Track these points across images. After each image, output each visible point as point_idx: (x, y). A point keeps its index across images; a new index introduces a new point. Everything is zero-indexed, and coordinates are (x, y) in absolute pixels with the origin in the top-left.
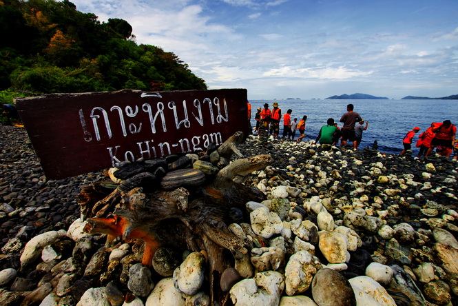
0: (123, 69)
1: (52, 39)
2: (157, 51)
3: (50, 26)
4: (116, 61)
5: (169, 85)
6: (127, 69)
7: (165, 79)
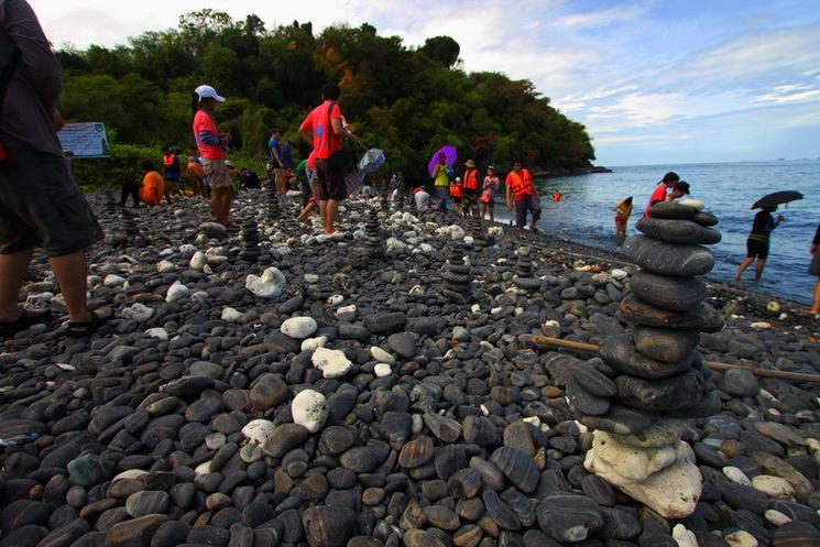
0: (430, 118)
2: (497, 80)
3: (340, 66)
4: (422, 106)
5: (507, 139)
6: (437, 118)
7: (501, 129)
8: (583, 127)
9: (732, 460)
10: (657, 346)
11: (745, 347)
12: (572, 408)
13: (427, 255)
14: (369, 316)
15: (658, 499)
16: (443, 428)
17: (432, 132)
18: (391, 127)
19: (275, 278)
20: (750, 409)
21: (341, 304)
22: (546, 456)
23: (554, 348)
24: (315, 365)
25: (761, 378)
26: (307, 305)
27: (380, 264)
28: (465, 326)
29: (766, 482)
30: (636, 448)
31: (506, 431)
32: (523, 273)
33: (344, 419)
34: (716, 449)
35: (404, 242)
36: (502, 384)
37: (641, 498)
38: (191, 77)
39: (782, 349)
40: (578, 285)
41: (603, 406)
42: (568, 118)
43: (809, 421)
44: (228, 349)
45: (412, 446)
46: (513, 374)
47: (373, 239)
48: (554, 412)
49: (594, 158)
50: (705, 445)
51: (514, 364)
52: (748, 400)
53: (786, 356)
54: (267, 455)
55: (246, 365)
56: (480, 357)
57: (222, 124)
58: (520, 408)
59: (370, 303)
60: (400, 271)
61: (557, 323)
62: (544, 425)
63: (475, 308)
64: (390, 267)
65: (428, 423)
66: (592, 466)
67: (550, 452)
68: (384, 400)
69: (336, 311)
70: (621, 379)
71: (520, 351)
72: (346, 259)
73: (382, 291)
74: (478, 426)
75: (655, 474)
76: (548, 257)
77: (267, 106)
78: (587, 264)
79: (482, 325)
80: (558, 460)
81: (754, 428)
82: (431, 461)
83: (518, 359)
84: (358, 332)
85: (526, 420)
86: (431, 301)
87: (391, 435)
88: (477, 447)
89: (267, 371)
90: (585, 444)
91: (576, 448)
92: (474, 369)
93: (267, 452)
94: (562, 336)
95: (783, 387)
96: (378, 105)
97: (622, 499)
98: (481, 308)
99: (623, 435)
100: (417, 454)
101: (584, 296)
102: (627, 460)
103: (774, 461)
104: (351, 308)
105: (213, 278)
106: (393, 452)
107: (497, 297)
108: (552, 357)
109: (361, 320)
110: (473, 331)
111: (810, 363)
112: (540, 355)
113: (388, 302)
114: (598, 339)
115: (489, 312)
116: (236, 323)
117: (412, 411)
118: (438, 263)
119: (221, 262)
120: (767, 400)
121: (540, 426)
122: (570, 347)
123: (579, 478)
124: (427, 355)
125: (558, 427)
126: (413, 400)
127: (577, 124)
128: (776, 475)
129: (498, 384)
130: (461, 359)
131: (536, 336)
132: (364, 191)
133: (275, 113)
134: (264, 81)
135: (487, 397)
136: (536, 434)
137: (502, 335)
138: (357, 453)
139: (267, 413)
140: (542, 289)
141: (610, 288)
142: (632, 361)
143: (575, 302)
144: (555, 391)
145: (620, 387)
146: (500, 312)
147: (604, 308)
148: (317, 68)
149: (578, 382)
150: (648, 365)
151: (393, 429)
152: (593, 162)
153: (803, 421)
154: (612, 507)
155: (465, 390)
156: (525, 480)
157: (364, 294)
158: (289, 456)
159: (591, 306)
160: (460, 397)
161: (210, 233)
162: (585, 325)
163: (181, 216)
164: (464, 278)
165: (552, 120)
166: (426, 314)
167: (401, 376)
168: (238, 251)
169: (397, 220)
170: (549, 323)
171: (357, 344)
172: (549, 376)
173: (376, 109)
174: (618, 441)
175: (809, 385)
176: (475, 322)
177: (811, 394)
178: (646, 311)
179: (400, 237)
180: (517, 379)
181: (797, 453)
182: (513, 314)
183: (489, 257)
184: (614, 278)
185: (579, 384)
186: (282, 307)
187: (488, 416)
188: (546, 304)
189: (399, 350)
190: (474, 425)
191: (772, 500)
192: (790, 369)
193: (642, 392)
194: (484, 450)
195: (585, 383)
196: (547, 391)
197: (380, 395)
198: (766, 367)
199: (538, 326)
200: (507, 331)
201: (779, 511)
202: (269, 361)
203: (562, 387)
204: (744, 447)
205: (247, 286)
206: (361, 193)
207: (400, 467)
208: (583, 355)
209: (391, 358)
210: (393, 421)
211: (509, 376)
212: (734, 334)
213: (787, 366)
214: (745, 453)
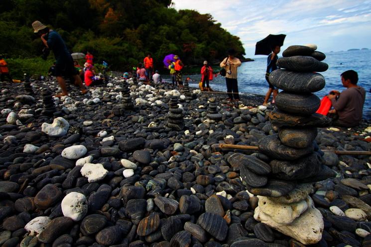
0: (159, 35)
1: (106, 16)
2: (194, 14)
3: (105, 6)
4: (154, 28)
5: (200, 46)
6: (163, 35)
7: (197, 39)
8: (239, 38)
9: (333, 202)
10: (294, 139)
11: (329, 140)
12: (244, 183)
13: (159, 106)
14: (121, 141)
15: (300, 234)
16: (167, 206)
17: (160, 43)
18: (138, 41)
19: (61, 124)
20: (336, 172)
21: (105, 136)
22: (231, 215)
23: (231, 150)
24: (83, 175)
25: (339, 155)
26: (83, 138)
27: (132, 112)
28: (181, 142)
29: (353, 212)
30: (285, 204)
31: (206, 202)
32: (212, 112)
33: (101, 208)
34: (323, 197)
35: (146, 100)
36: (203, 174)
37: (289, 234)
38: (12, 12)
39: (345, 140)
40: (242, 115)
41: (263, 181)
42: (231, 34)
43: (365, 175)
44: (25, 171)
45: (146, 221)
46: (209, 167)
47: (126, 98)
48: (234, 186)
49: (245, 54)
50: (318, 195)
51: (210, 161)
52: (334, 167)
53: (348, 143)
54: (41, 243)
55: (35, 180)
56: (190, 159)
57: (35, 40)
58: (214, 186)
59: (124, 134)
60: (143, 115)
61: (232, 136)
62: (229, 195)
63: (187, 132)
64: (138, 114)
65: (157, 204)
66: (259, 217)
67: (233, 211)
68: (128, 193)
69: (101, 140)
70: (273, 162)
71: (213, 154)
72: (111, 111)
73: (132, 127)
74: (188, 202)
75: (297, 219)
76: (225, 103)
77: (63, 29)
78: (245, 105)
79: (191, 141)
80: (238, 216)
81: (340, 183)
82: (159, 229)
83: (212, 158)
84: (113, 151)
85: (218, 194)
86: (161, 130)
87: (132, 216)
88: (188, 215)
89: (49, 182)
90: (253, 204)
91: (249, 207)
92: (186, 166)
93: (41, 240)
94: (235, 143)
95: (351, 159)
96: (129, 27)
97: (277, 235)
98: (190, 132)
99: (277, 197)
100: (149, 226)
101: (245, 121)
102: (280, 212)
103: (354, 200)
104: (111, 138)
105: (22, 127)
106: (134, 227)
107: (199, 126)
108: (231, 155)
109: (117, 145)
110: (186, 145)
111: (359, 146)
112: (224, 155)
113: (135, 133)
114: (255, 143)
115: (195, 134)
116: (33, 153)
117: (147, 197)
118: (165, 110)
119: (28, 118)
120: (344, 167)
121: (227, 196)
122: (240, 149)
123: (252, 226)
124: (157, 161)
125: (237, 196)
126: (148, 190)
127: (236, 37)
128: (356, 207)
129: (201, 174)
130: (179, 162)
131: (221, 144)
132: (124, 76)
133: (68, 33)
134: (60, 15)
135: (195, 182)
136: (224, 202)
137: (202, 146)
138: (108, 231)
139: (46, 211)
140: (223, 119)
141: (259, 115)
142: (279, 150)
143: (241, 125)
144: (234, 174)
145: (273, 167)
146: (201, 133)
147: (256, 126)
148: (92, 7)
149: (247, 167)
150: (289, 152)
151: (133, 211)
152: (245, 56)
153: (363, 175)
154: (273, 242)
155: (181, 180)
156: (219, 233)
157: (121, 129)
158: (57, 241)
159: (250, 126)
160: (177, 184)
161: (24, 102)
162: (247, 136)
163: (5, 93)
164: (179, 115)
165: (223, 35)
166: (158, 138)
167: (142, 175)
168: (40, 111)
169: (143, 90)
170: (228, 137)
171: (113, 159)
172: (230, 166)
173: (128, 30)
174: (274, 201)
175: (361, 156)
176: (187, 140)
177: (364, 161)
178: (286, 117)
179: (144, 98)
180: (211, 169)
181: (364, 194)
182: (208, 133)
183: (194, 105)
184: (260, 110)
185: (248, 168)
186: (66, 141)
187: (195, 194)
188: (226, 127)
189: (139, 160)
190: (186, 201)
191: (357, 222)
192: (351, 150)
193: (287, 169)
194: (193, 217)
195: (251, 168)
196: (229, 175)
197: (125, 190)
198: (340, 150)
199: (222, 139)
200: (205, 143)
201: (363, 228)
202: (52, 175)
203: (238, 172)
204: (338, 193)
205: (43, 130)
206: (123, 76)
207: (138, 236)
208: (248, 152)
209: (134, 165)
210: (134, 206)
211: (207, 169)
212: (322, 134)
213: (349, 148)
214: (339, 197)
